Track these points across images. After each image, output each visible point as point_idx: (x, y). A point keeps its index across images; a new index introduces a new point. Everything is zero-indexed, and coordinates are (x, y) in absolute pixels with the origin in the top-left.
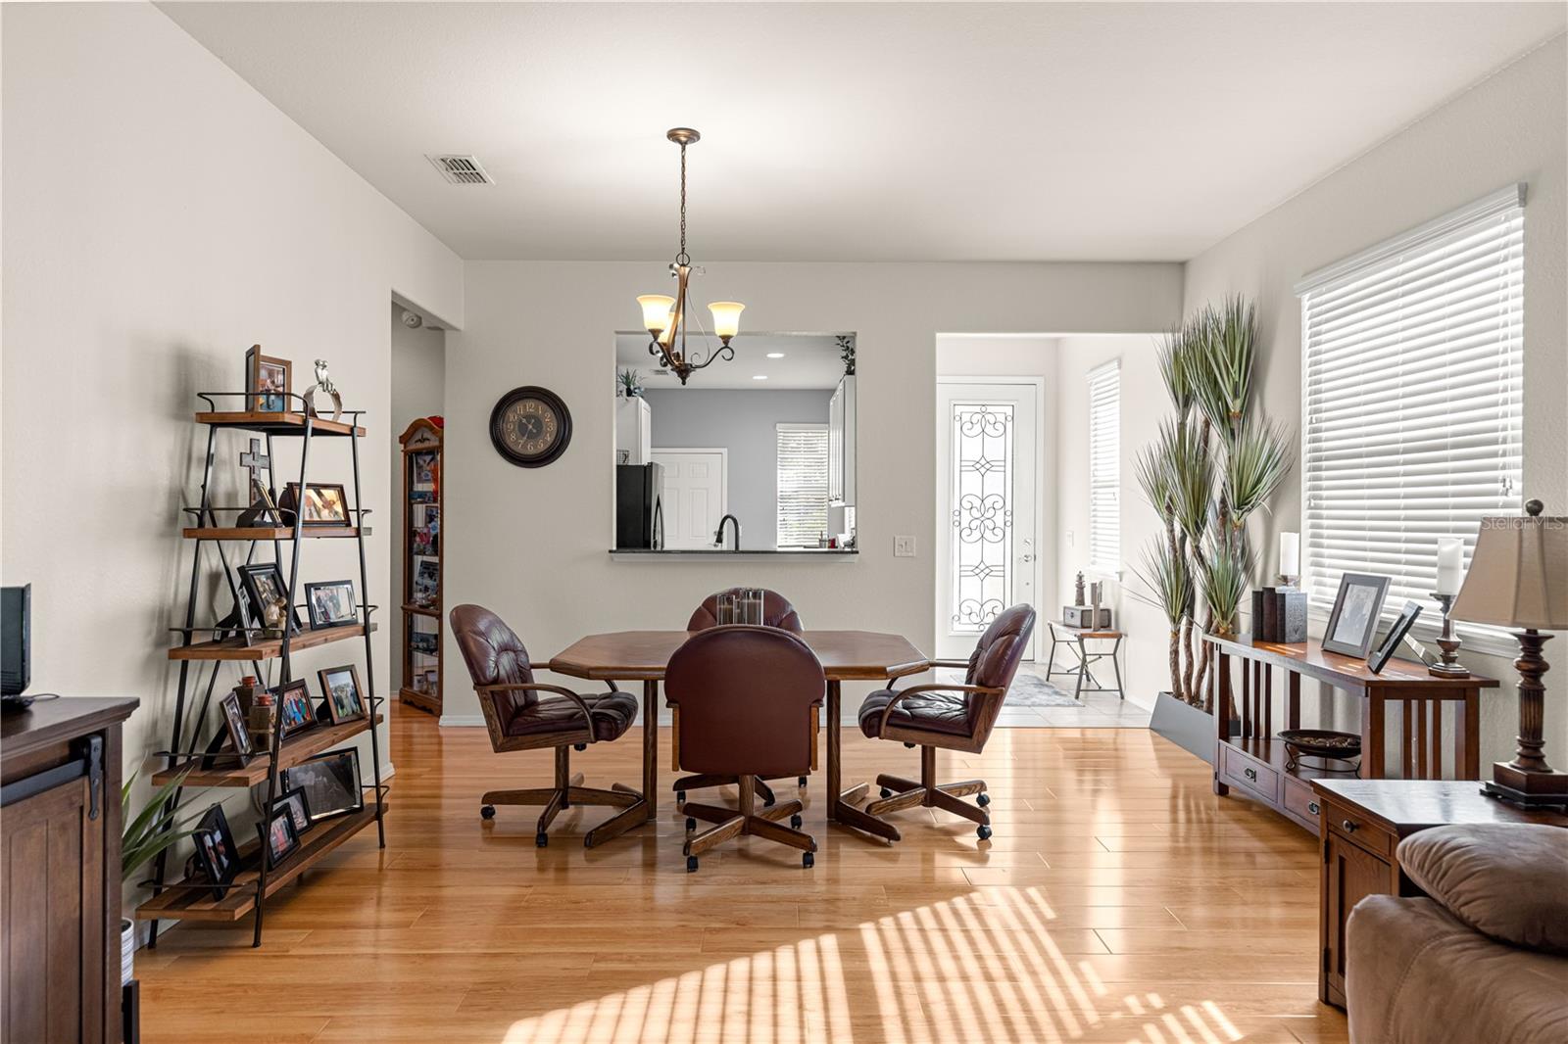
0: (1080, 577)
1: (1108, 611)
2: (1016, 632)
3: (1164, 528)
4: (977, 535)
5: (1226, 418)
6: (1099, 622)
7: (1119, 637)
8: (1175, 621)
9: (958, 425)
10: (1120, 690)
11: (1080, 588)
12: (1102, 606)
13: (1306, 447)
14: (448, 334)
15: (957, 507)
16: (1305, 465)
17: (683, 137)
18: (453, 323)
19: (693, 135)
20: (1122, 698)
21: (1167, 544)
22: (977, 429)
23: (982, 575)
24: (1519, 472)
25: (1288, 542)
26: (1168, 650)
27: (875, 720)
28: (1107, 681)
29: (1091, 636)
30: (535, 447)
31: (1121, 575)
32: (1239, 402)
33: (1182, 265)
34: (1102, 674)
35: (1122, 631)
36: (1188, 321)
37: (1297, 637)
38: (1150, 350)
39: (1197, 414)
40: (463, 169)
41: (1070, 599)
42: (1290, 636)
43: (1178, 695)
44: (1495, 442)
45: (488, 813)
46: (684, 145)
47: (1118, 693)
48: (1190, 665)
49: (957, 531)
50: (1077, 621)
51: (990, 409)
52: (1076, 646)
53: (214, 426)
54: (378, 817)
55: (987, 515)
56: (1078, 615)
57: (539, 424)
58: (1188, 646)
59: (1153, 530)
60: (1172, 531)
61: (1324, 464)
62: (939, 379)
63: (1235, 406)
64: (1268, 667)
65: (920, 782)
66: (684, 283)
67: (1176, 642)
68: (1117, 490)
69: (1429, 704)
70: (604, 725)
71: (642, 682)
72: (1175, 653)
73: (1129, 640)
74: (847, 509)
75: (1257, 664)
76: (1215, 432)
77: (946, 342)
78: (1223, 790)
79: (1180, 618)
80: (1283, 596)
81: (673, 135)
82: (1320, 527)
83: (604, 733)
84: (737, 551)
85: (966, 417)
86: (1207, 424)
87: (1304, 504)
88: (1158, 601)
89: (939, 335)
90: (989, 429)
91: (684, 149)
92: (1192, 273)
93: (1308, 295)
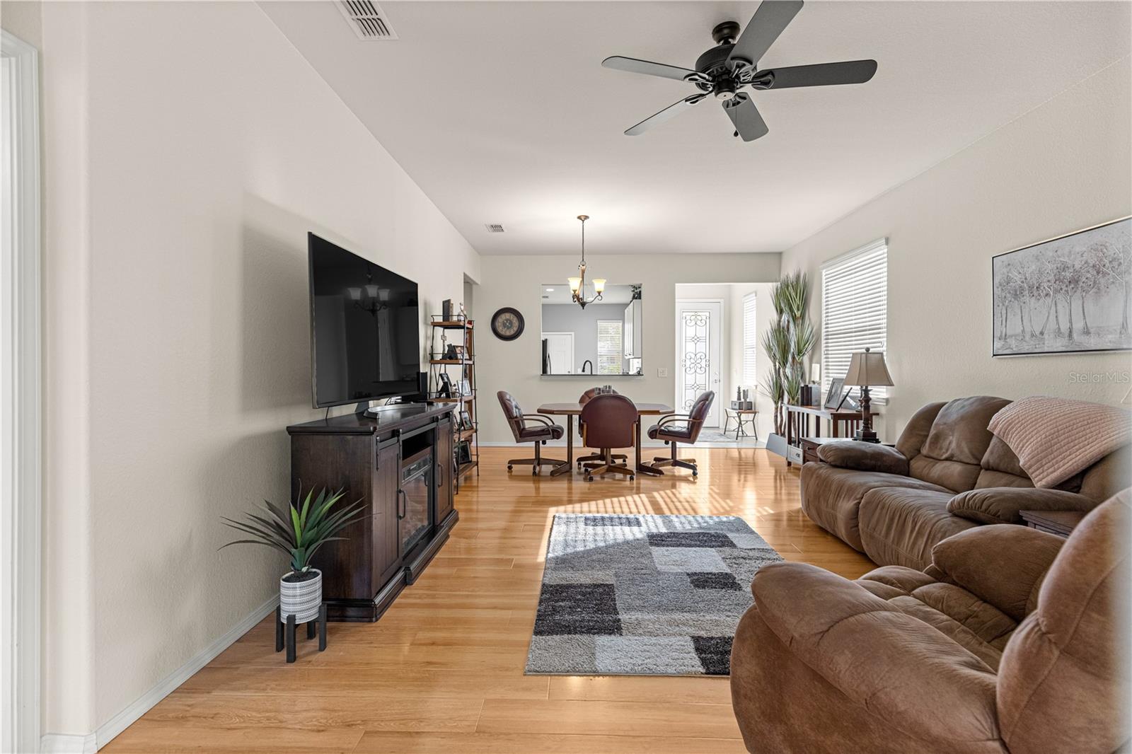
0: (739, 388)
1: (751, 402)
2: (707, 400)
3: (772, 364)
4: (693, 370)
5: (794, 318)
6: (746, 407)
7: (755, 413)
8: (776, 403)
9: (684, 321)
10: (756, 436)
11: (739, 393)
12: (748, 400)
13: (823, 330)
14: (474, 286)
15: (684, 358)
16: (823, 337)
17: (583, 218)
18: (477, 281)
19: (587, 217)
20: (757, 439)
21: (773, 371)
22: (693, 323)
23: (695, 389)
24: (885, 339)
25: (816, 367)
26: (773, 416)
27: (654, 433)
28: (750, 432)
29: (743, 413)
30: (510, 332)
31: (756, 386)
32: (800, 312)
33: (780, 254)
34: (748, 428)
35: (757, 410)
36: (783, 276)
37: (816, 404)
38: (767, 289)
39: (785, 317)
40: (497, 228)
41: (735, 398)
42: (814, 402)
43: (777, 434)
44: (880, 328)
45: (510, 468)
46: (583, 221)
47: (755, 438)
48: (782, 420)
49: (684, 369)
50: (737, 407)
51: (699, 314)
52: (737, 419)
53: (434, 326)
54: (477, 465)
55: (698, 362)
56: (738, 404)
57: (511, 323)
58: (781, 413)
59: (768, 365)
60: (775, 366)
61: (830, 337)
62: (677, 300)
63: (798, 314)
64: (808, 415)
65: (670, 458)
66: (583, 272)
67: (777, 412)
68: (755, 349)
69: (855, 422)
70: (555, 433)
71: (567, 416)
72: (776, 416)
73: (760, 414)
74: (631, 360)
75: (803, 414)
76: (792, 325)
77: (680, 288)
78: (789, 464)
79: (778, 402)
80: (811, 388)
81: (579, 218)
82: (828, 362)
83: (555, 436)
84: (592, 375)
85: (688, 318)
86: (788, 322)
87: (823, 353)
88: (768, 394)
89: (676, 284)
90: (699, 323)
92: (785, 257)
93: (824, 271)
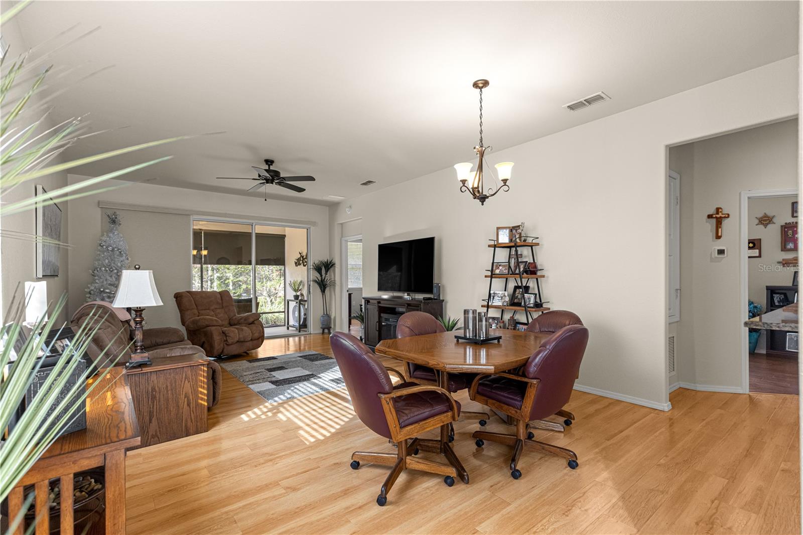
91: (481, 91)
